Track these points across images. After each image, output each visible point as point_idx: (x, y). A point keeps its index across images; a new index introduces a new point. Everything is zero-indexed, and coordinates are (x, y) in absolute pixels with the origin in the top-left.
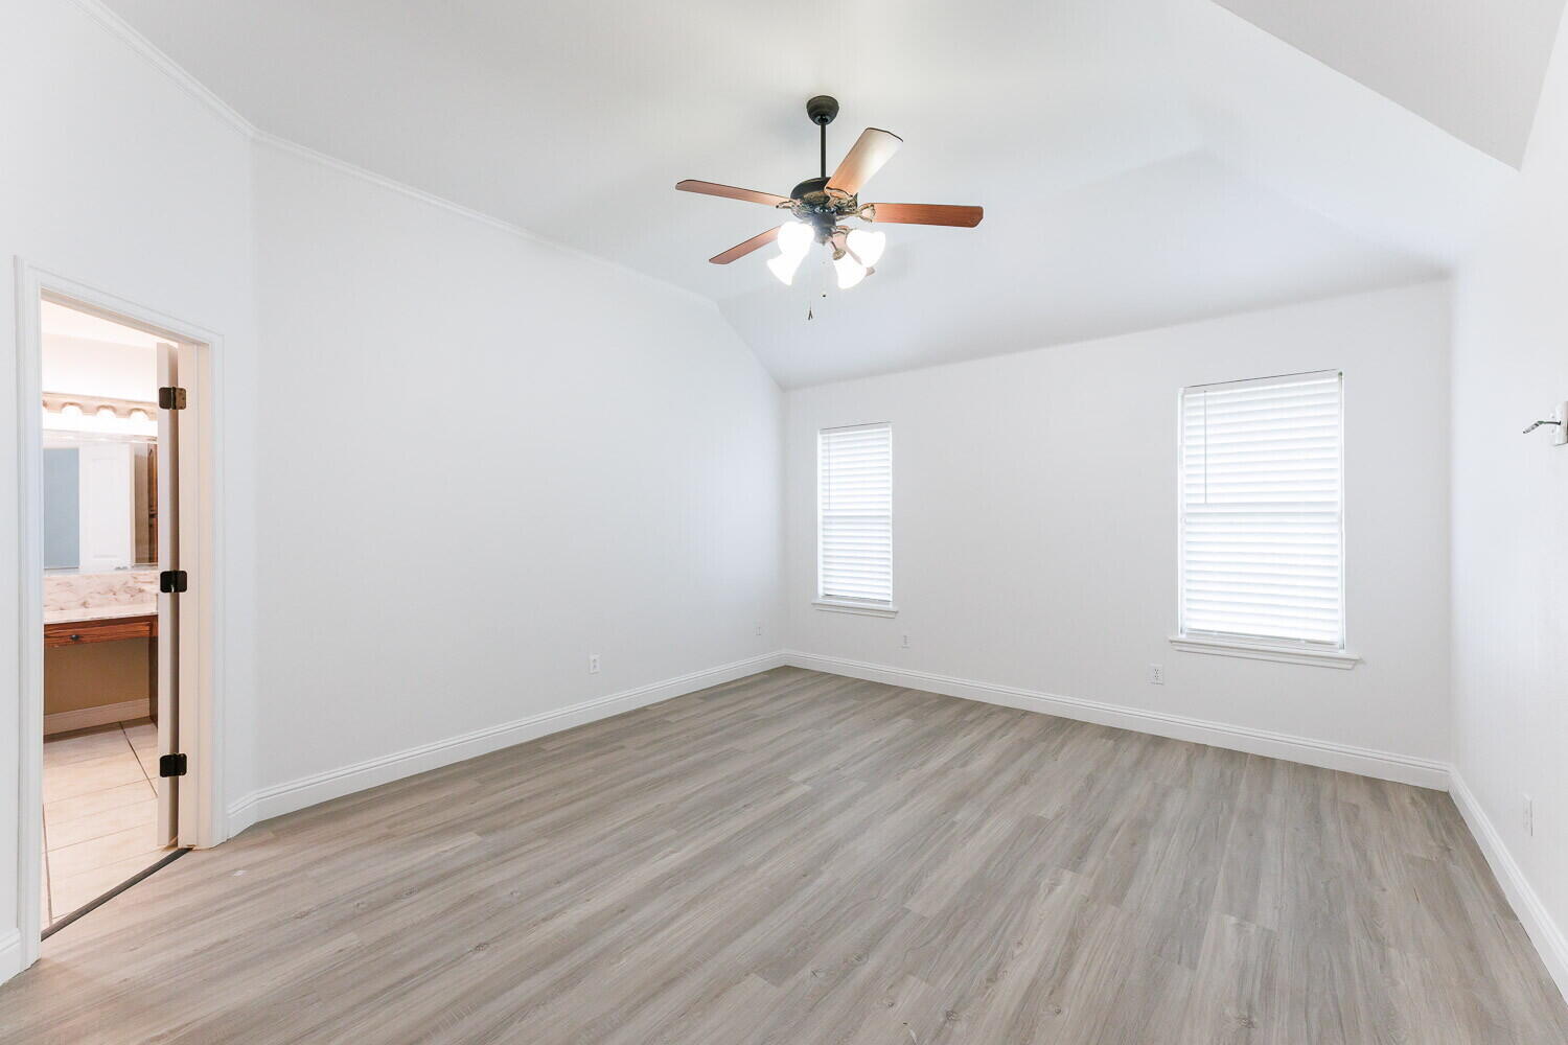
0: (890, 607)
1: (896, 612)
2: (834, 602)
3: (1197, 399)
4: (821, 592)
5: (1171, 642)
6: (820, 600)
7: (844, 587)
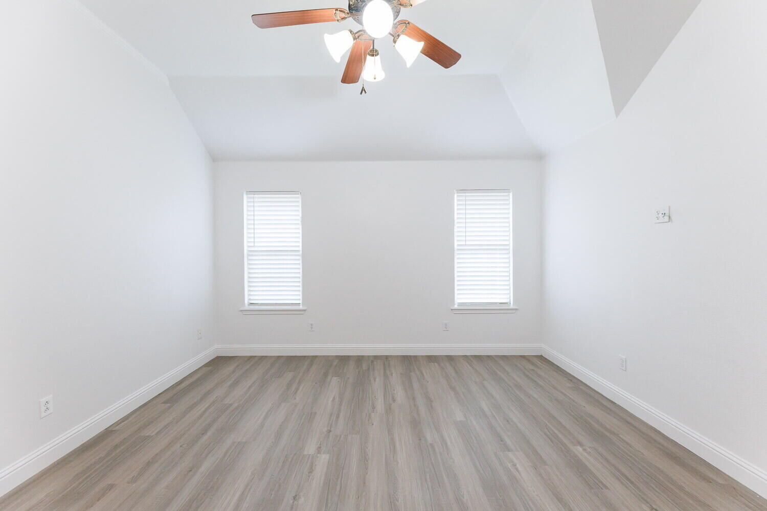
0: (301, 307)
1: (305, 310)
2: (256, 308)
3: (462, 196)
4: (246, 302)
5: (452, 310)
6: (247, 307)
7: (264, 297)
